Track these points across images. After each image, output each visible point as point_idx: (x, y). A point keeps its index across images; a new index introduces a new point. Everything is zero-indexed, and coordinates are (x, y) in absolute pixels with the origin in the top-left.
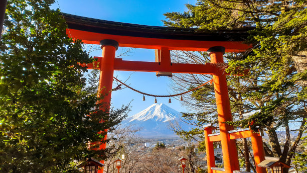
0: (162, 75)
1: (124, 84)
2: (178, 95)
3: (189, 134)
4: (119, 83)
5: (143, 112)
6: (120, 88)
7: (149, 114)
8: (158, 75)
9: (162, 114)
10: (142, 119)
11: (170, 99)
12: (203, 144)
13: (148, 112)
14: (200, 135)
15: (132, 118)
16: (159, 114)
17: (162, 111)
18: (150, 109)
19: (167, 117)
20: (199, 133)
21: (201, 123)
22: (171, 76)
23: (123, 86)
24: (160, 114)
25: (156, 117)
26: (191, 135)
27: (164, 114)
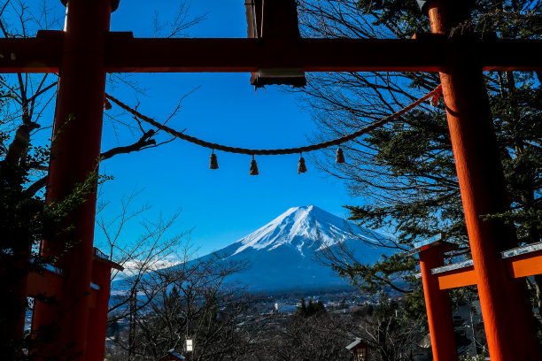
0: (270, 81)
1: (166, 129)
2: (329, 144)
3: (374, 271)
4: (147, 127)
5: (266, 230)
6: (153, 142)
7: (281, 232)
8: (259, 83)
9: (314, 232)
10: (263, 246)
11: (302, 161)
12: (417, 298)
13: (277, 230)
14: (407, 274)
15: (240, 244)
16: (305, 232)
17: (312, 224)
18: (283, 222)
19: (326, 238)
20: (404, 269)
21: (407, 237)
22: (300, 83)
23: (161, 136)
24: (309, 231)
25: (297, 239)
26: (379, 274)
27: (318, 232)
